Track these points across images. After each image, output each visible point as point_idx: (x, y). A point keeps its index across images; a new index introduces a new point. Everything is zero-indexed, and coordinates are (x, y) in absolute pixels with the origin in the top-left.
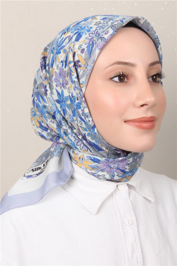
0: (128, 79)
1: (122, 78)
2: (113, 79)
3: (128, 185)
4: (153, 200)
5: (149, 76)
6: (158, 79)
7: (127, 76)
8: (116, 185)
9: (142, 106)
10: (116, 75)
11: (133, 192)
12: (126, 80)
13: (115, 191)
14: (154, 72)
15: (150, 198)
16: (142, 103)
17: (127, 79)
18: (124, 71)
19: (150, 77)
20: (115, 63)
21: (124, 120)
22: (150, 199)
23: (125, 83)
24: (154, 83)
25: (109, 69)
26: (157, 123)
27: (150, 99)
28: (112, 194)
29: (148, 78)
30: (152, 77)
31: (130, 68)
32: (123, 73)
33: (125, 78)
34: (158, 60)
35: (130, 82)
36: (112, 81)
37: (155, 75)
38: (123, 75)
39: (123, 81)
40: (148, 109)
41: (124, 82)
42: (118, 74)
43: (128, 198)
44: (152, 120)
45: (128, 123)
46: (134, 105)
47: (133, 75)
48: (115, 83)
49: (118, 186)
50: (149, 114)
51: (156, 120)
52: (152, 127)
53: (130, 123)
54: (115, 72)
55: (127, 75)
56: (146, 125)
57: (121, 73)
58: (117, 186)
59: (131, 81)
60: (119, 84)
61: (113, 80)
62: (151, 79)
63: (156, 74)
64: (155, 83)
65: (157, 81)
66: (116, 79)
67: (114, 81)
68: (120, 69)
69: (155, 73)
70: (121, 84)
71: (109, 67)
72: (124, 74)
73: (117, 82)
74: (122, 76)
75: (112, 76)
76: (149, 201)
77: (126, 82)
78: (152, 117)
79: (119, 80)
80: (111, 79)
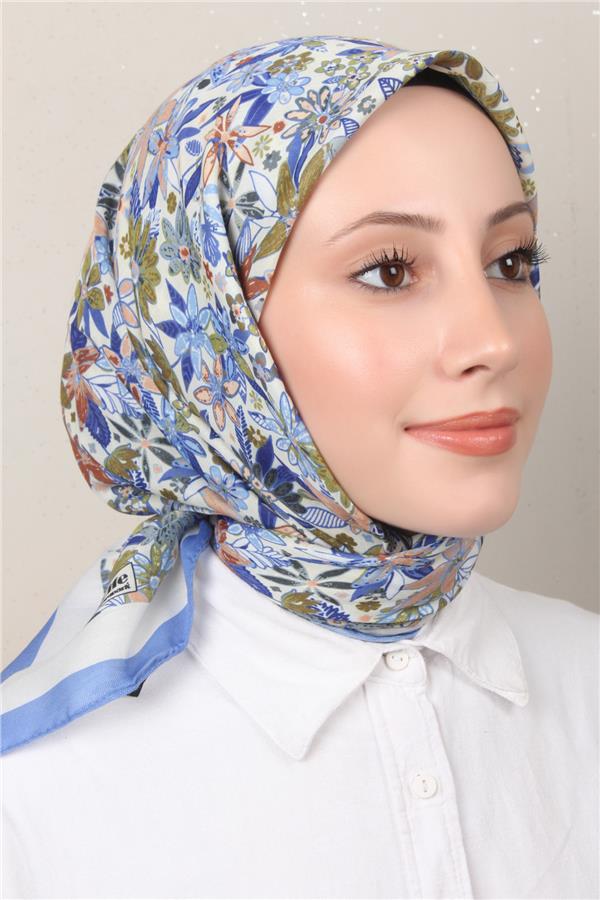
0: (413, 274)
1: (395, 271)
2: (360, 278)
3: (424, 651)
4: (519, 700)
5: (490, 261)
6: (523, 268)
7: (409, 264)
8: (380, 655)
9: (469, 371)
10: (372, 261)
11: (443, 676)
12: (407, 279)
13: (375, 674)
14: (505, 245)
15: (509, 695)
16: (466, 361)
17: (412, 276)
18: (399, 248)
19: (493, 262)
20: (366, 219)
21: (405, 426)
22: (509, 699)
23: (406, 292)
24: (510, 286)
25: (345, 240)
26: (520, 429)
27: (495, 347)
28: (364, 686)
29: (487, 267)
30: (502, 260)
31: (421, 235)
32: (395, 253)
33: (406, 273)
34: (520, 198)
35: (422, 285)
36: (359, 286)
37: (510, 255)
38: (396, 259)
39: (397, 282)
40: (490, 382)
41: (401, 288)
42: (379, 257)
43: (424, 697)
44: (503, 422)
45: (416, 433)
46: (439, 371)
47: (431, 262)
48: (369, 294)
49: (389, 658)
50: (494, 402)
51: (517, 419)
52: (505, 447)
53: (425, 433)
54: (368, 252)
55: (412, 262)
56: (481, 439)
57: (390, 256)
58: (384, 655)
59: (428, 280)
60: (383, 296)
61: (360, 282)
62: (496, 271)
63: (516, 251)
64: (511, 283)
65: (518, 276)
66: (374, 278)
67: (364, 285)
68: (387, 241)
69: (512, 248)
70: (392, 295)
71: (344, 234)
72: (400, 256)
73: (376, 289)
74: (395, 266)
75: (359, 267)
76: (506, 704)
77: (409, 286)
78: (502, 411)
79: (384, 280)
80: (355, 276)
